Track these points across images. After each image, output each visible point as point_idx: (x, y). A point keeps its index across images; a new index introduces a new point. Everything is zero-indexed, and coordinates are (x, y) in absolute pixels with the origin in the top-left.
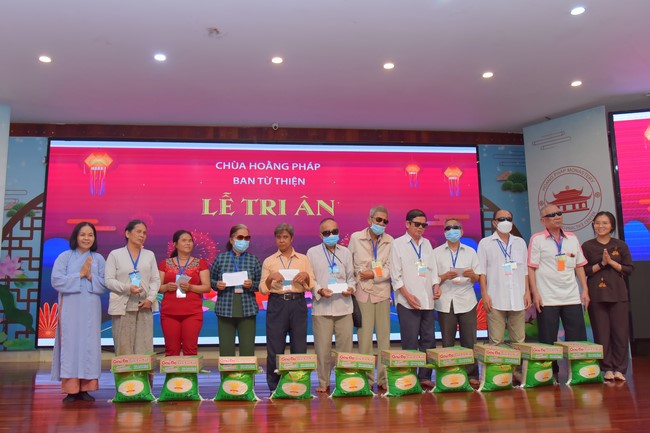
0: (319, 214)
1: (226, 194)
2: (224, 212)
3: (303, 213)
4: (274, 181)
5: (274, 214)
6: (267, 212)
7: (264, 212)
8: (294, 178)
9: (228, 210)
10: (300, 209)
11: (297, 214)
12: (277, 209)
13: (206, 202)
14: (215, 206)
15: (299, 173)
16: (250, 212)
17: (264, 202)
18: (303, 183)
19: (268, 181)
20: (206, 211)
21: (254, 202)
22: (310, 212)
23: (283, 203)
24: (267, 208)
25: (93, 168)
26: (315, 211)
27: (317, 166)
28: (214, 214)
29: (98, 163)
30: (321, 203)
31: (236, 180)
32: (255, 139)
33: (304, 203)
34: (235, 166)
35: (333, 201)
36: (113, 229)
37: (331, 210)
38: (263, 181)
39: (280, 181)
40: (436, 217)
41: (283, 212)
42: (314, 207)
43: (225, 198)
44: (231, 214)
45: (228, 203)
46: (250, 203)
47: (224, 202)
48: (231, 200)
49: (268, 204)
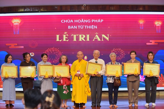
0: (102, 40)
1: (66, 33)
2: (65, 40)
3: (96, 40)
4: (84, 27)
5: (84, 40)
6: (82, 40)
7: (80, 40)
8: (93, 26)
9: (66, 39)
10: (95, 38)
11: (94, 40)
12: (85, 38)
13: (58, 36)
14: (61, 38)
15: (94, 24)
16: (75, 40)
17: (80, 36)
18: (96, 28)
19: (82, 27)
20: (58, 40)
21: (76, 36)
22: (99, 40)
23: (88, 36)
24: (82, 38)
25: (14, 24)
26: (101, 39)
27: (102, 21)
28: (61, 41)
29: (16, 22)
30: (103, 36)
31: (69, 27)
32: (76, 10)
33: (97, 36)
34: (69, 21)
35: (108, 35)
36: (23, 47)
37: (107, 39)
38: (80, 27)
39: (87, 27)
40: (151, 41)
41: (88, 40)
42: (100, 37)
43: (65, 34)
44: (68, 41)
45: (66, 36)
46: (75, 36)
47: (65, 36)
48: (67, 35)
49: (82, 36)
